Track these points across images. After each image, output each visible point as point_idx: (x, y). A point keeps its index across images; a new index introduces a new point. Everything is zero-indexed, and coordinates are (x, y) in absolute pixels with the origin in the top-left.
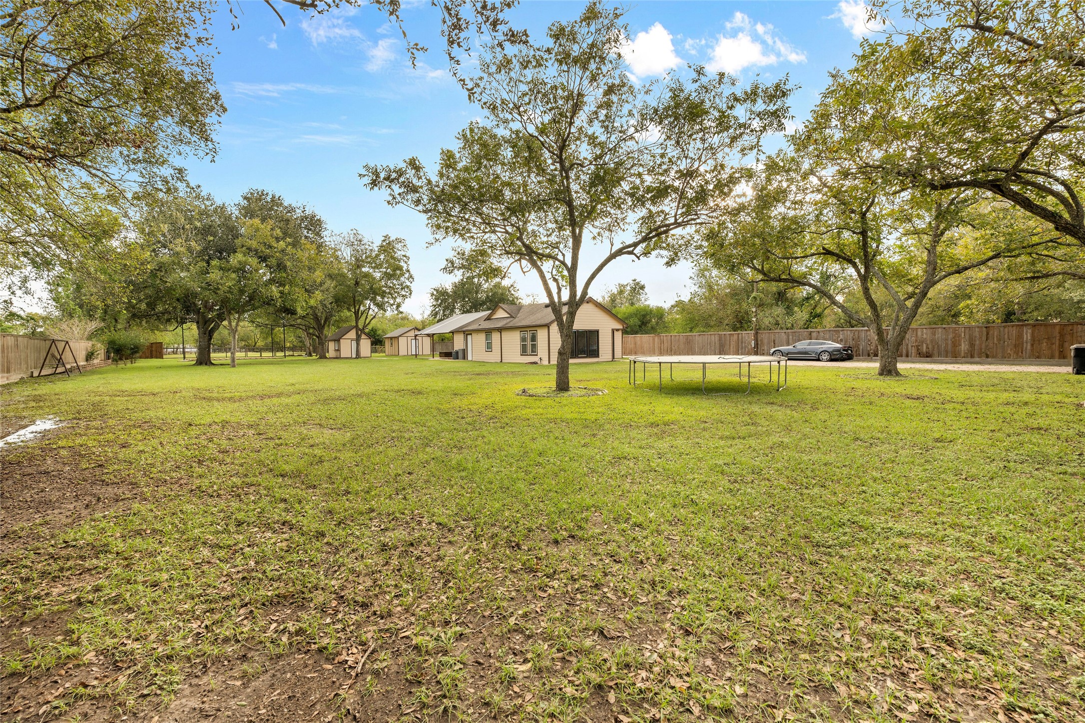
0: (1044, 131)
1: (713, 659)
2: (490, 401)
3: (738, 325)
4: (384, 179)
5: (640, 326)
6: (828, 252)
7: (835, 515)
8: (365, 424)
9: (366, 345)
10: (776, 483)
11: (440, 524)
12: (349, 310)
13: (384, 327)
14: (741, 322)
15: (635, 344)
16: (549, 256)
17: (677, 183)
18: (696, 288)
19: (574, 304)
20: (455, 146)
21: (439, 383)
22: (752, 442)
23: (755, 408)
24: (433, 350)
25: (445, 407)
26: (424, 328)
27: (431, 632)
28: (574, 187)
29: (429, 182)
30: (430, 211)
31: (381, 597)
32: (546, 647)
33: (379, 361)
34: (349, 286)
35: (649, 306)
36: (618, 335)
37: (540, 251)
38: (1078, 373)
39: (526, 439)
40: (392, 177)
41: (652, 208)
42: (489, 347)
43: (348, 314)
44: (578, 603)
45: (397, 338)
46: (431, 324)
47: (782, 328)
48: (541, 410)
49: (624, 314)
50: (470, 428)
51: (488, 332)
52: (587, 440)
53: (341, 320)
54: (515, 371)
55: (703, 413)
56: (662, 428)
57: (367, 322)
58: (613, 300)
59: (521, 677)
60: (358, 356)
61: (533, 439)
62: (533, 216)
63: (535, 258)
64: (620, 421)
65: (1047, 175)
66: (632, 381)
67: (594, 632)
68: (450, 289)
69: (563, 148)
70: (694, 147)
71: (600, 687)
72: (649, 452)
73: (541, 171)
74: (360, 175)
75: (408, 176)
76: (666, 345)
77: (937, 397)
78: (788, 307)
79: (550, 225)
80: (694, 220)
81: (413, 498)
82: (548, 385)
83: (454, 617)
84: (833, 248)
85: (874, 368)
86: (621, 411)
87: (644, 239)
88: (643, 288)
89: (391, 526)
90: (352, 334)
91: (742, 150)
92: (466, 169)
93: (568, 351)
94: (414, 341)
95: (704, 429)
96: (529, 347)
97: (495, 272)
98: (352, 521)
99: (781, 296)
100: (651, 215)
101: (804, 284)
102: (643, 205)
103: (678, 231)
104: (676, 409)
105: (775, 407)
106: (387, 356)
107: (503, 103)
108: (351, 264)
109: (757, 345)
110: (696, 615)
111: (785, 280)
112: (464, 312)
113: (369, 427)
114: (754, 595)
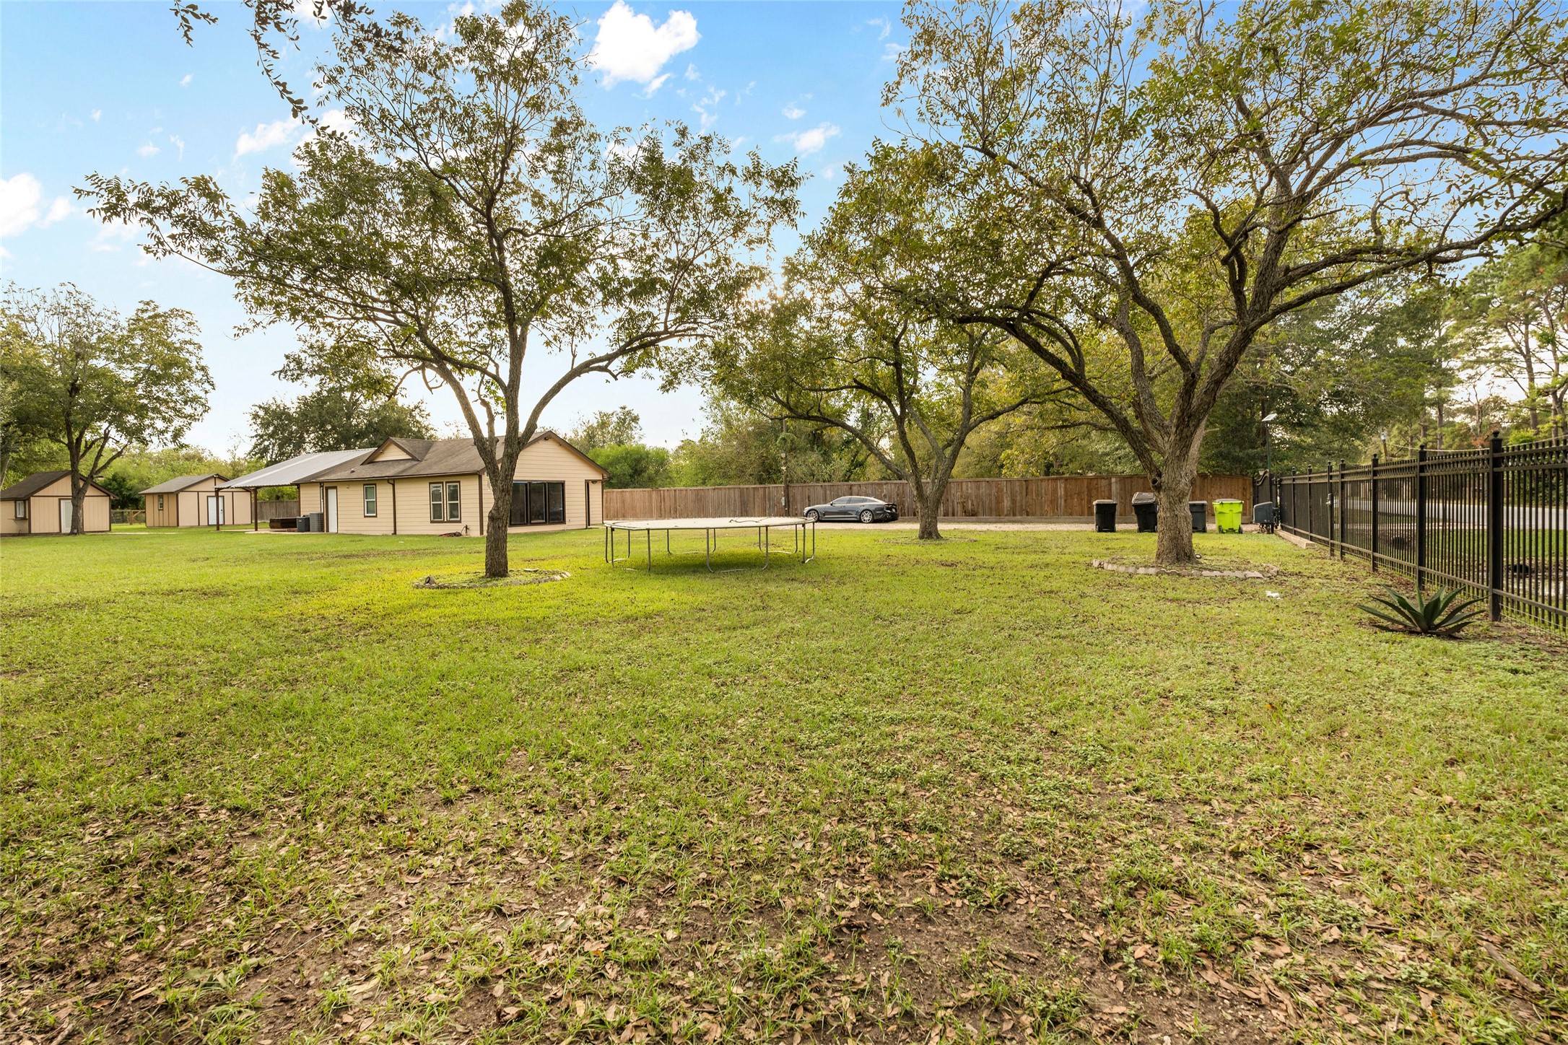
0: (1046, 273)
1: (648, 907)
2: (362, 602)
3: (765, 476)
4: (137, 205)
5: (631, 476)
6: (860, 386)
7: (829, 709)
8: (83, 659)
9: (96, 509)
10: (773, 680)
11: (237, 809)
12: (53, 438)
13: (145, 472)
14: (768, 472)
15: (623, 502)
16: (472, 367)
17: (668, 277)
18: (709, 423)
19: (517, 442)
20: (296, 169)
21: (263, 575)
22: (756, 632)
23: (771, 588)
24: (256, 515)
25: (272, 614)
26: (236, 475)
27: (197, 977)
28: (512, 265)
29: (239, 223)
30: (242, 273)
31: (94, 948)
32: (407, 949)
33: (130, 538)
34: (53, 394)
35: (644, 447)
36: (596, 490)
37: (460, 358)
38: (1100, 531)
39: (422, 658)
40: (156, 204)
41: (633, 306)
42: (371, 509)
43: (55, 446)
44: (469, 879)
45: (176, 494)
46: (254, 468)
47: (818, 480)
48: (455, 610)
49: (608, 457)
50: (317, 646)
51: (370, 485)
52: (525, 649)
53: (33, 459)
54: (419, 548)
55: (702, 598)
56: (641, 623)
57: (101, 462)
58: (591, 436)
59: (357, 1002)
60: (77, 528)
61: (433, 656)
62: (442, 301)
63: (449, 367)
64: (582, 617)
65: (1054, 319)
66: (609, 558)
67: (488, 912)
68: (293, 408)
69: (490, 203)
70: (687, 230)
71: (484, 980)
72: (614, 658)
73: (455, 231)
74: (79, 191)
75: (191, 207)
76: (668, 504)
77: (971, 562)
78: (825, 453)
79: (473, 319)
80: (694, 329)
81: (181, 775)
82: (473, 568)
83: (246, 947)
84: (866, 381)
85: (912, 531)
86: (585, 603)
87: (622, 352)
88: (635, 419)
89: (129, 828)
90: (64, 487)
91: (750, 242)
92: (316, 210)
93: (505, 513)
94: (213, 501)
95: (699, 620)
96: (447, 508)
97: (376, 385)
98: (38, 834)
99: (816, 439)
100: (632, 318)
101: (837, 425)
102: (620, 301)
103: (672, 342)
104: (665, 595)
105: (796, 584)
106: (149, 528)
107: (383, 116)
108: (61, 350)
109: (788, 502)
110: (636, 859)
111: (815, 418)
112: (324, 449)
113: (93, 663)
114: (715, 820)
